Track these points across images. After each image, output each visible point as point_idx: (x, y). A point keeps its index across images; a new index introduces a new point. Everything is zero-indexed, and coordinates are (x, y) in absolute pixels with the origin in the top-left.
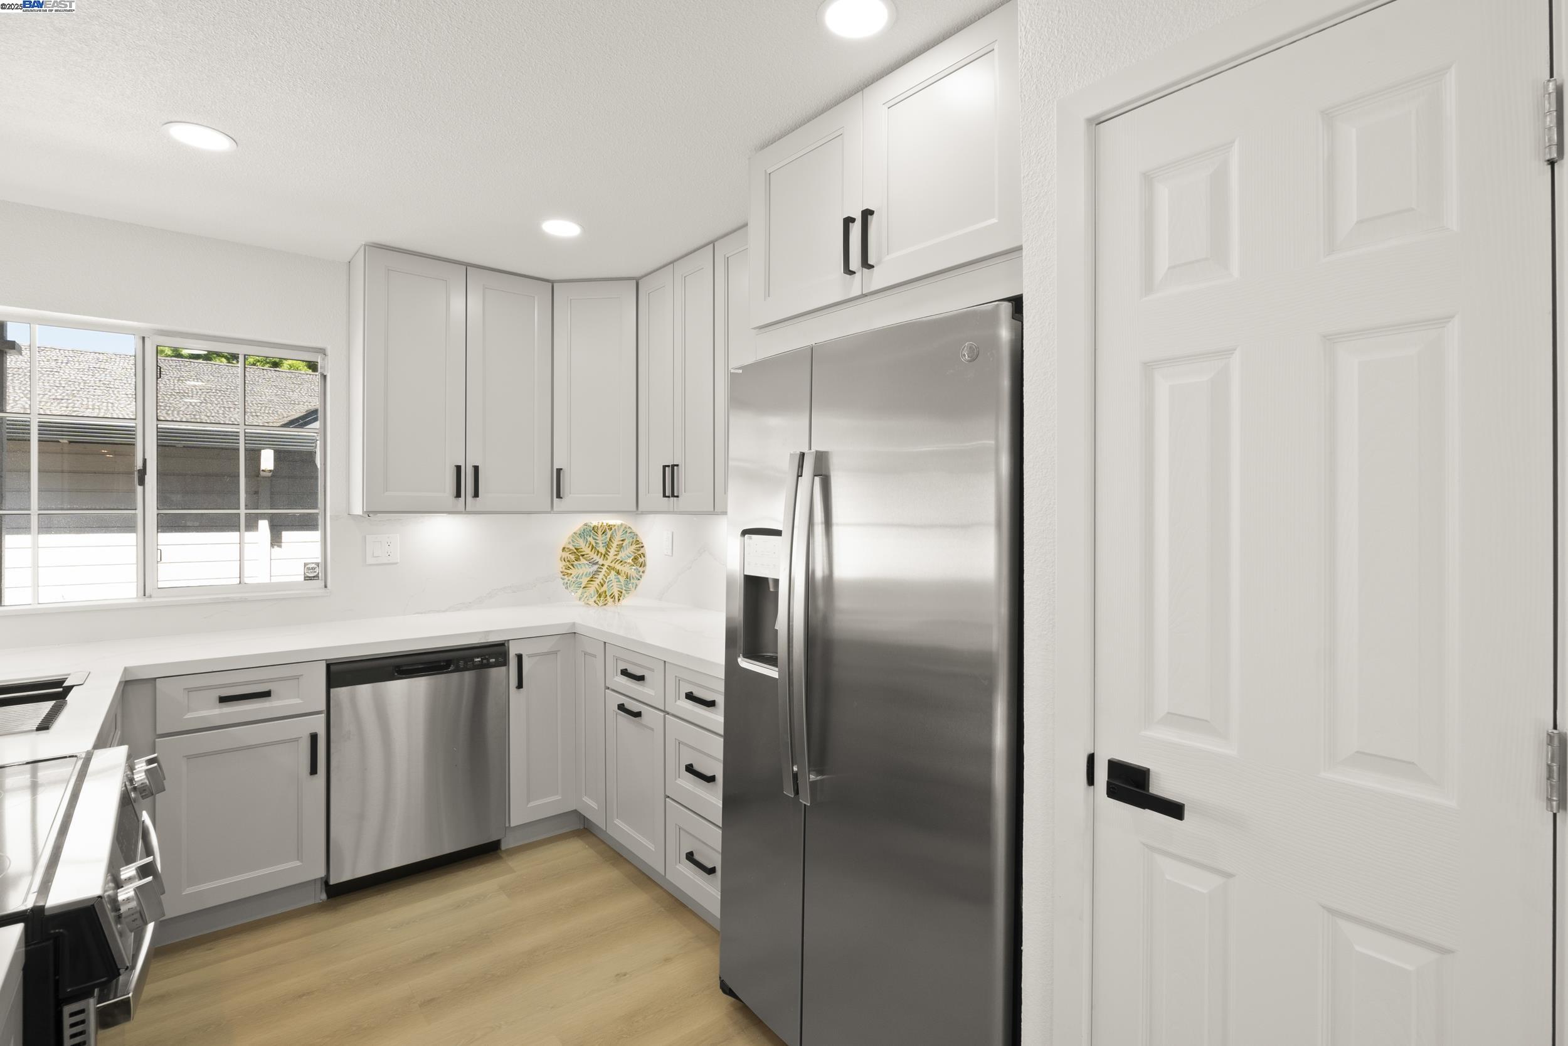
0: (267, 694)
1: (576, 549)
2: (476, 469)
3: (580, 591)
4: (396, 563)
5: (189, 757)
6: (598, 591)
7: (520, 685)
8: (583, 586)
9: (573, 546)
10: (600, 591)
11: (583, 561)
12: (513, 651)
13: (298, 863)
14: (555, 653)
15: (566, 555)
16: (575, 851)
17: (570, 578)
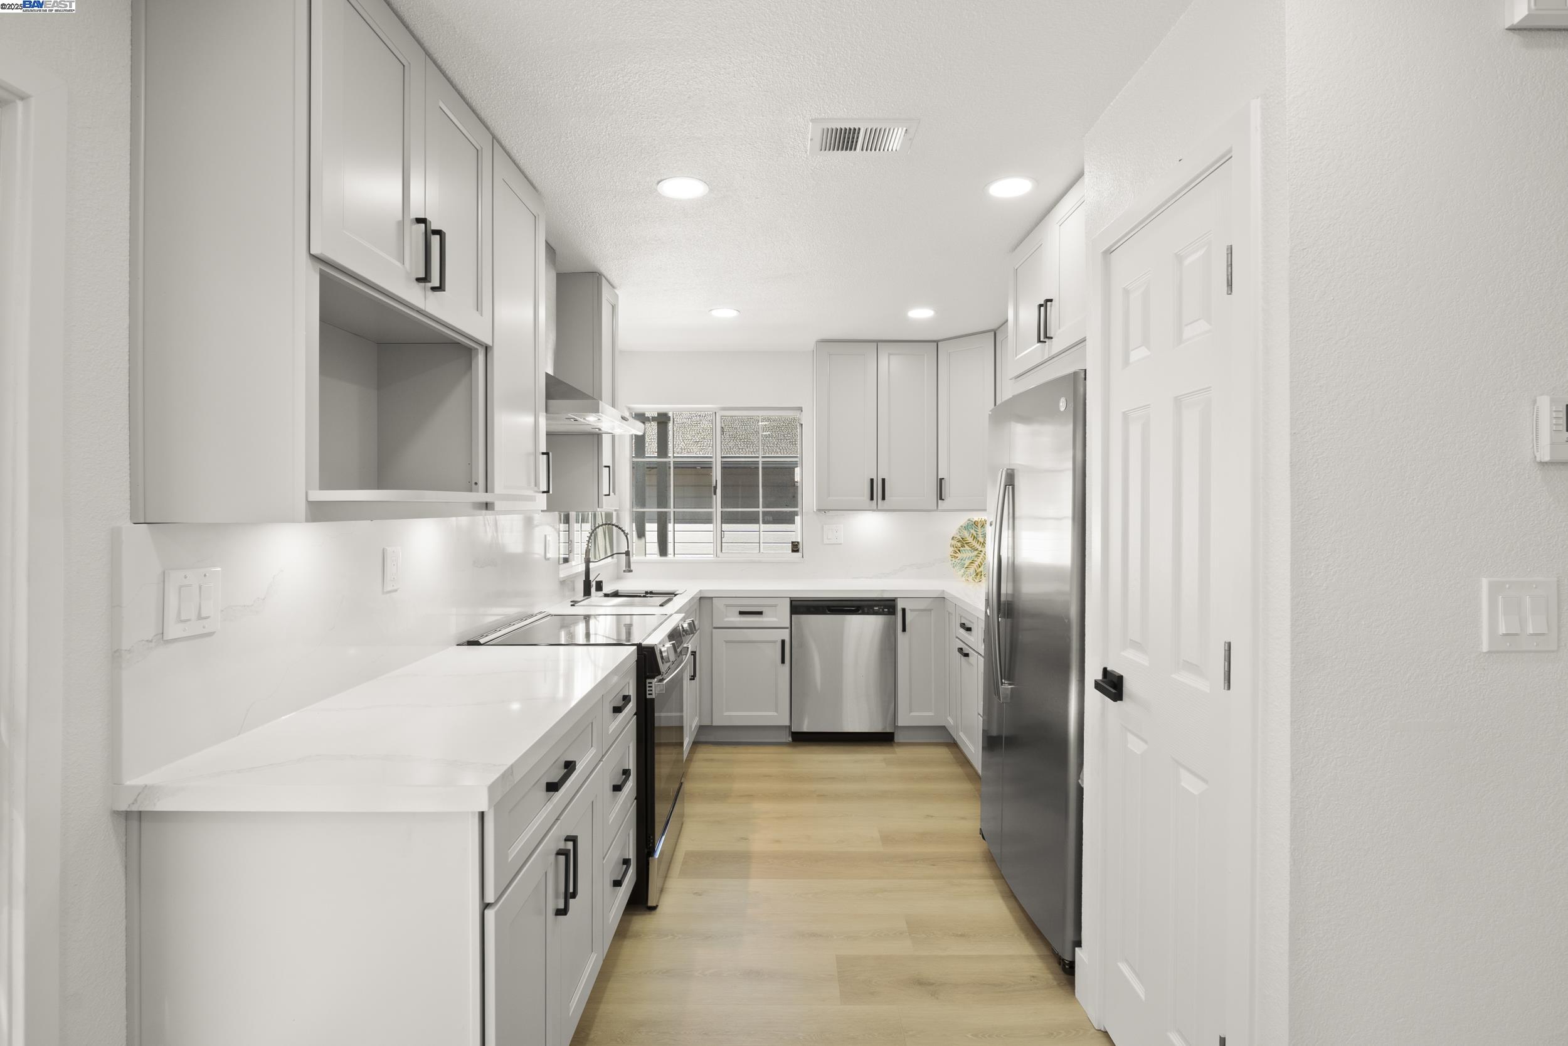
0: (760, 613)
1: (962, 538)
2: (883, 480)
3: (963, 570)
4: (841, 544)
5: (727, 642)
6: (976, 571)
7: (904, 630)
8: (966, 566)
9: (960, 536)
10: (977, 571)
11: (967, 547)
12: (900, 605)
13: (775, 714)
14: (930, 610)
15: (954, 542)
16: (943, 753)
17: (957, 560)
